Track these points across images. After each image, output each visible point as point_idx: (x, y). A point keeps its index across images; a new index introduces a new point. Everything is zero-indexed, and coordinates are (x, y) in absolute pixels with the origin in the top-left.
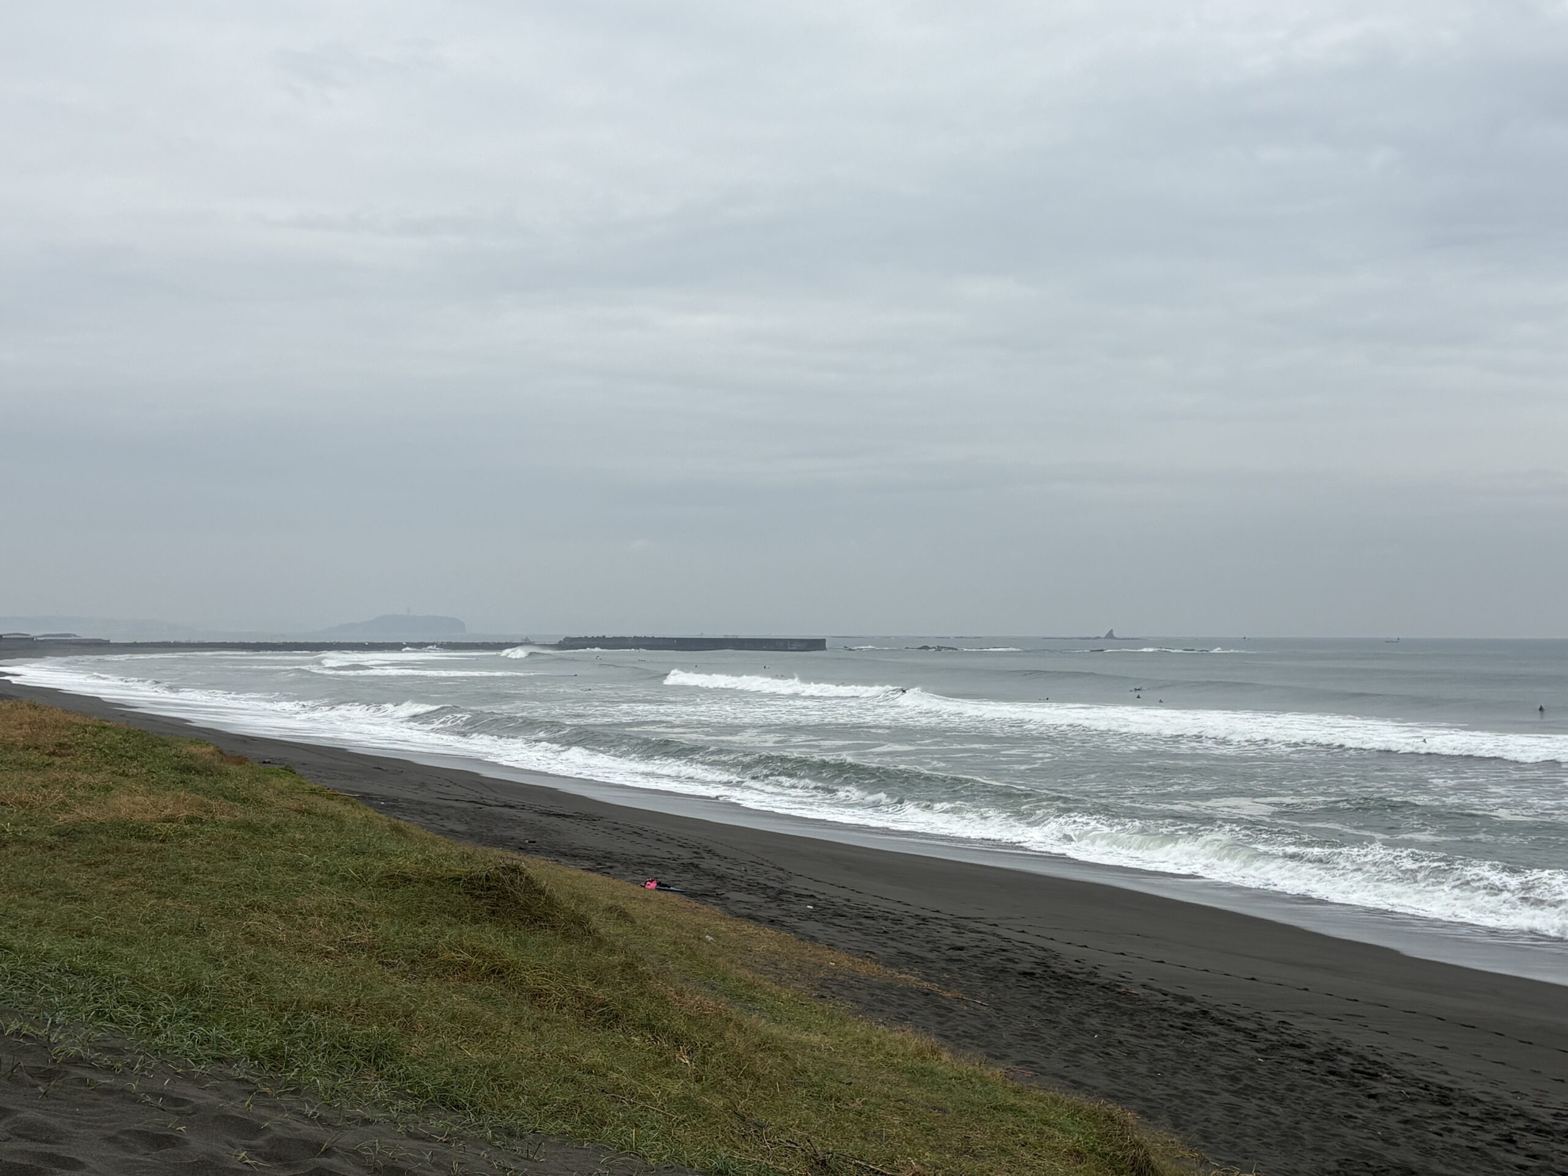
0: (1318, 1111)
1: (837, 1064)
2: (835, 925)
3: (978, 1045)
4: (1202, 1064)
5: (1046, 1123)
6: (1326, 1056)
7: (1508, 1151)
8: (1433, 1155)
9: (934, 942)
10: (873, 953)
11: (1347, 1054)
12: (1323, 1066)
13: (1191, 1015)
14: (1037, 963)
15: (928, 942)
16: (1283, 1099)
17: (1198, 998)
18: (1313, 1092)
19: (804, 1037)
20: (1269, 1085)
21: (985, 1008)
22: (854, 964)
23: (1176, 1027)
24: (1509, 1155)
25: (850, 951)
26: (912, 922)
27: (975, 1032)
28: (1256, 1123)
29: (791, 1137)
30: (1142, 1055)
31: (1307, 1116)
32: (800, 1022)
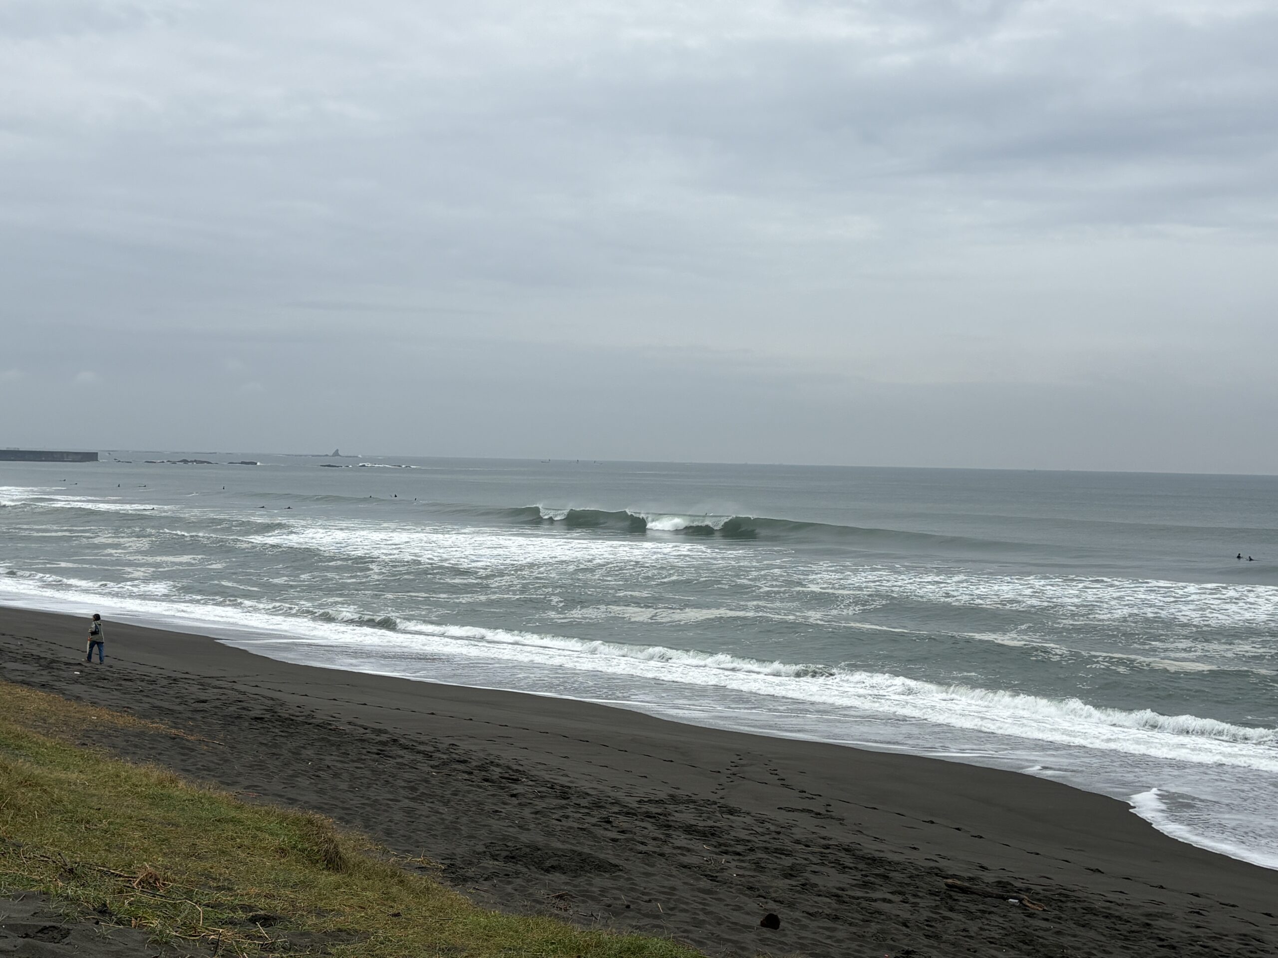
0: (473, 809)
1: (89, 795)
2: (97, 686)
3: (214, 776)
4: (390, 779)
5: (259, 829)
6: (482, 768)
7: (606, 829)
8: (554, 835)
9: (182, 697)
10: (130, 708)
11: (498, 765)
12: (478, 776)
13: (384, 743)
14: (266, 710)
15: (177, 697)
16: (449, 801)
17: (390, 729)
18: (471, 796)
19: (63, 776)
20: (439, 792)
21: (221, 747)
22: (113, 716)
23: (372, 753)
24: (606, 832)
25: (110, 707)
26: (165, 682)
27: (212, 765)
28: (427, 820)
29: (45, 852)
30: (345, 776)
31: (465, 813)
32: (59, 764)
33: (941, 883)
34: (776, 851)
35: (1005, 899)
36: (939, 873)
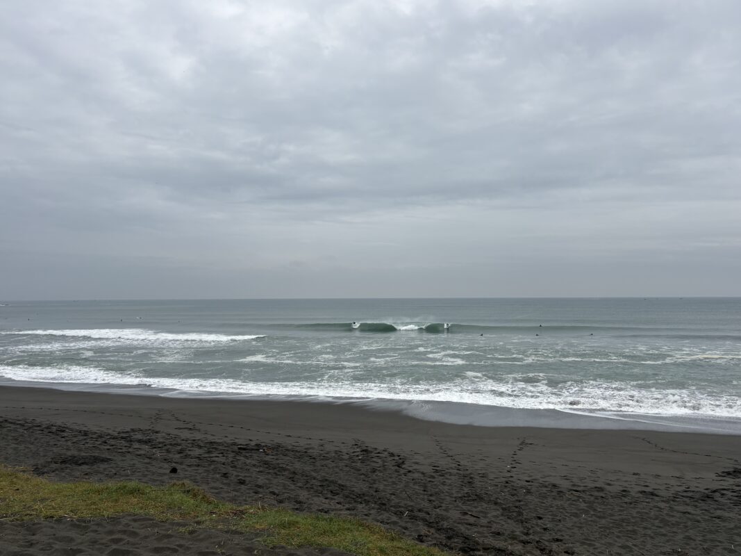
0: (45, 445)
6: (47, 428)
8: (82, 451)
11: (55, 426)
12: (47, 431)
16: (33, 443)
18: (43, 439)
24: (105, 447)
28: (24, 452)
33: (236, 448)
34: (175, 444)
35: (258, 450)
36: (234, 444)
